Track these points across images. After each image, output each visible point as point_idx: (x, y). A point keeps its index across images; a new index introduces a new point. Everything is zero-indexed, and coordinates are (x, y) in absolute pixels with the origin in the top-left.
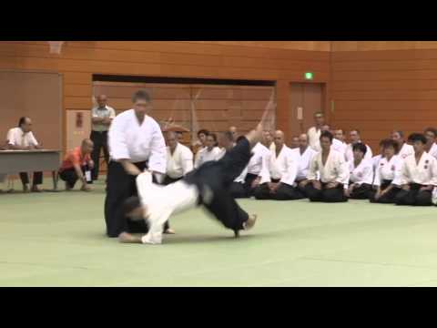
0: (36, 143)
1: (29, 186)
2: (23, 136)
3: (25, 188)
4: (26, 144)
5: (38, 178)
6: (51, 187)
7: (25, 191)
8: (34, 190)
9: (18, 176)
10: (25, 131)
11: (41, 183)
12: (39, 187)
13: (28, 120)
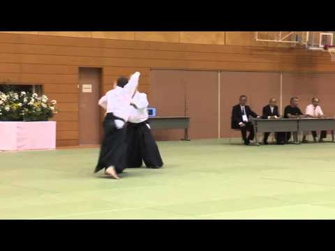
0: (322, 114)
1: (317, 139)
2: (315, 109)
3: (315, 140)
4: (317, 114)
5: (324, 134)
6: (331, 140)
7: (315, 141)
8: (321, 141)
9: (310, 133)
10: (315, 106)
11: (325, 137)
12: (324, 139)
13: (317, 100)
